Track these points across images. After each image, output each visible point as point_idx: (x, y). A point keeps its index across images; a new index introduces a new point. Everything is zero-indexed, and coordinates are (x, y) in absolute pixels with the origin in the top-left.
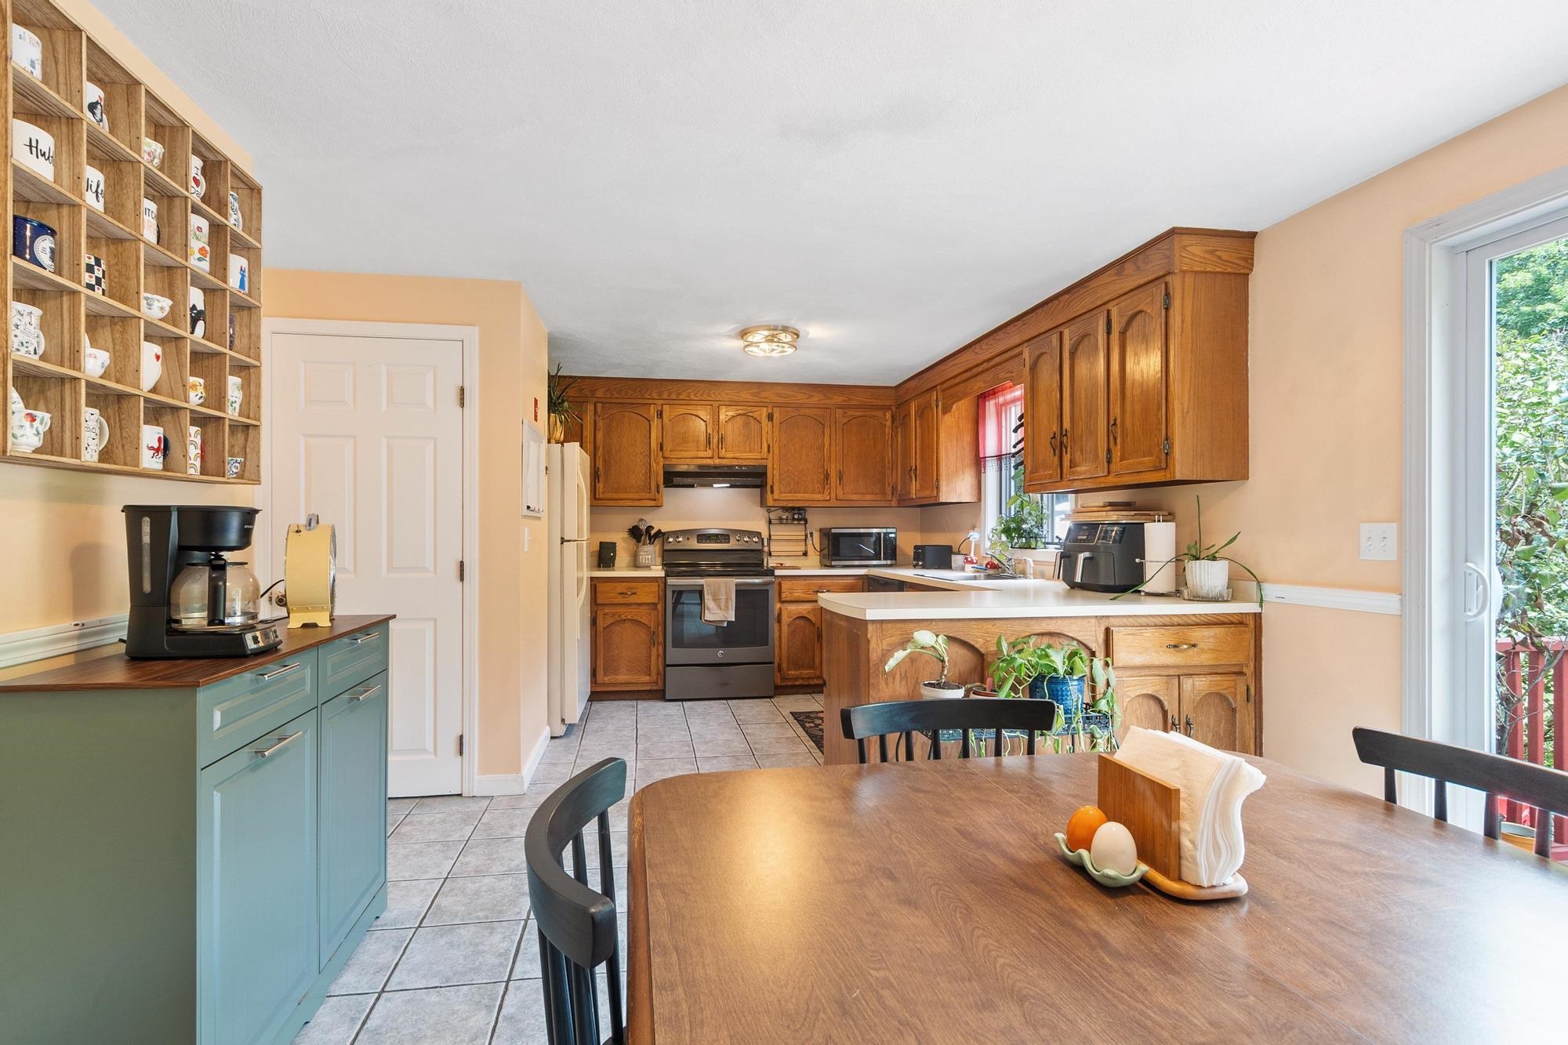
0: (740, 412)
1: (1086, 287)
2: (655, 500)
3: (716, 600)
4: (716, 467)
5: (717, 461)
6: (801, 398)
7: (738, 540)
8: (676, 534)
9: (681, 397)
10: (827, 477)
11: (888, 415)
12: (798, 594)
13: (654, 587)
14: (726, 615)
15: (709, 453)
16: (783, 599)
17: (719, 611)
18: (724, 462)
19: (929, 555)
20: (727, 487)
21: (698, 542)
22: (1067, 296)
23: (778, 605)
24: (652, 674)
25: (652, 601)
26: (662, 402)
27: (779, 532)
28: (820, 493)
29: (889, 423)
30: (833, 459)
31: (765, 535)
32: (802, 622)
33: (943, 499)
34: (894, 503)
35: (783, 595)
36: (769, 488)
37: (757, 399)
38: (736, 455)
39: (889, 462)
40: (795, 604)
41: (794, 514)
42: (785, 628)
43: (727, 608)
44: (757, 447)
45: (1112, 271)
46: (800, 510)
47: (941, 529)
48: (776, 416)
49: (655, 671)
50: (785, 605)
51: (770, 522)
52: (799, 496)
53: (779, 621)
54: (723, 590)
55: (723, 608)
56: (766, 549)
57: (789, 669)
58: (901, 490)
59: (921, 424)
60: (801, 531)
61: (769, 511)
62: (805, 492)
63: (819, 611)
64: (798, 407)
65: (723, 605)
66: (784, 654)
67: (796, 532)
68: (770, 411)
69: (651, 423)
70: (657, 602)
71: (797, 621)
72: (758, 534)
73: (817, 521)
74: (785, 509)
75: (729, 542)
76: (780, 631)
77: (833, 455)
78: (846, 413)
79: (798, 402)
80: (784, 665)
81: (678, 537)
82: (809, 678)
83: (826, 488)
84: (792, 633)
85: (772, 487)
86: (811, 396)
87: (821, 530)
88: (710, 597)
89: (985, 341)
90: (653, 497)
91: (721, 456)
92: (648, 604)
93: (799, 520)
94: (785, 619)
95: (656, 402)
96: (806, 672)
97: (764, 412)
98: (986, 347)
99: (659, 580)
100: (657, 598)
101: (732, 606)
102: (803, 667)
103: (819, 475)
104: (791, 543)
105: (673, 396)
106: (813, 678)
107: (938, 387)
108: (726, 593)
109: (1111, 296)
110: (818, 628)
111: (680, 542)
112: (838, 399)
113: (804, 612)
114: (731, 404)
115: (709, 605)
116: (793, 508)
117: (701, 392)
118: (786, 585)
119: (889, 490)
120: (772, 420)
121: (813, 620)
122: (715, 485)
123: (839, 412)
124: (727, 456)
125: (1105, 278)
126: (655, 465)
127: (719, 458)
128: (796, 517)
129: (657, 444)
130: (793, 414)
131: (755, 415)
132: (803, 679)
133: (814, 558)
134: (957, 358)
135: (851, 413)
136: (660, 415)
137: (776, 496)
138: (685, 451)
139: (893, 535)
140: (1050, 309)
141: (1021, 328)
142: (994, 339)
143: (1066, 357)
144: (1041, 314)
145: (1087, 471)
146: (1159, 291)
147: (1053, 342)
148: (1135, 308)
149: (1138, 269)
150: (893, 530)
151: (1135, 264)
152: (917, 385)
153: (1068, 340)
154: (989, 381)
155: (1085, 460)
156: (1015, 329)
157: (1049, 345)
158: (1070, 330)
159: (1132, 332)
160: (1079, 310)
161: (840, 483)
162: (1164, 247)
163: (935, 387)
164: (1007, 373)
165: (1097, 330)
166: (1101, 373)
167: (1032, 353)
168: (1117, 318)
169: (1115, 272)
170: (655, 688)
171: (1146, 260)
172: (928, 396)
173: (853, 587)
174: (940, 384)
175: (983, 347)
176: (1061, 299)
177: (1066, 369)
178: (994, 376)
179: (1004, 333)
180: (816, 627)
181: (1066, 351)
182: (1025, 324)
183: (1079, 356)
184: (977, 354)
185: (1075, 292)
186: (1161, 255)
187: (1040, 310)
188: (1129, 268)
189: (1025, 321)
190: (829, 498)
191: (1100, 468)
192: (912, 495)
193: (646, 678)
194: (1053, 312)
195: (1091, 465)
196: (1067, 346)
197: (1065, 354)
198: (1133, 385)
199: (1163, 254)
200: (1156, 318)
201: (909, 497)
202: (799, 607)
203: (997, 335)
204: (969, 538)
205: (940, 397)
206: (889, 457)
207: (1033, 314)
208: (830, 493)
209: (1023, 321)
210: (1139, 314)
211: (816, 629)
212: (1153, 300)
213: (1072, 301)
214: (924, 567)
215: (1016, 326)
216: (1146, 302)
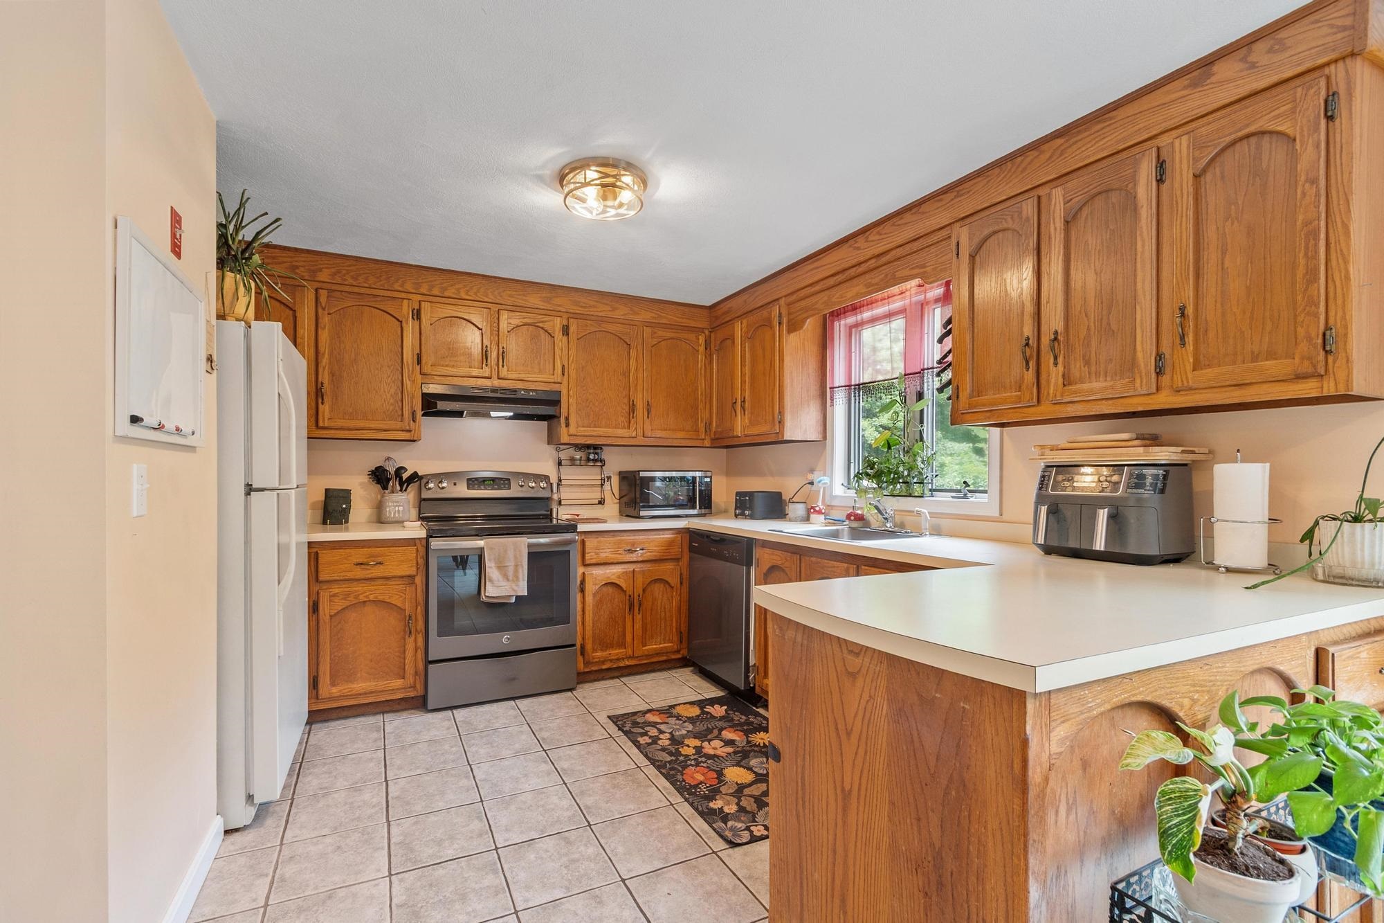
0: (527, 321)
1: (1111, 119)
2: (410, 431)
3: (501, 567)
4: (494, 391)
5: (496, 383)
6: (603, 310)
7: (522, 486)
8: (439, 477)
9: (446, 294)
10: (632, 408)
11: (702, 339)
12: (606, 554)
13: (411, 553)
14: (516, 588)
15: (486, 371)
16: (588, 562)
17: (504, 583)
18: (505, 384)
19: (759, 504)
20: (506, 418)
21: (468, 488)
22: (1059, 141)
23: (581, 570)
24: (407, 675)
25: (408, 573)
26: (419, 297)
27: (569, 474)
28: (624, 427)
29: (702, 349)
30: (640, 388)
31: (554, 480)
32: (610, 589)
33: (787, 437)
34: (707, 443)
35: (588, 557)
36: (563, 420)
37: (548, 306)
38: (522, 376)
39: (702, 394)
40: (602, 567)
41: (590, 453)
42: (590, 599)
43: (516, 578)
44: (549, 367)
45: (1185, 81)
46: (596, 448)
47: (757, 472)
48: (572, 329)
49: (412, 671)
50: (590, 569)
51: (560, 464)
52: (601, 431)
53: (582, 591)
54: (511, 554)
55: (511, 578)
56: (555, 497)
57: (594, 650)
58: (717, 426)
59: (752, 349)
60: (597, 475)
61: (558, 450)
62: (607, 426)
63: (631, 575)
64: (600, 320)
65: (511, 574)
66: (589, 633)
67: (590, 475)
68: (565, 323)
69: (404, 325)
70: (415, 573)
71: (605, 589)
72: (546, 478)
73: (616, 462)
74: (579, 447)
75: (509, 488)
76: (584, 603)
77: (640, 382)
78: (655, 333)
79: (600, 314)
80: (589, 646)
81: (441, 482)
82: (618, 660)
83: (632, 422)
84: (599, 604)
85: (567, 419)
86: (614, 309)
87: (620, 473)
88: (493, 565)
89: (875, 230)
90: (408, 428)
91: (502, 375)
92: (402, 577)
93: (595, 461)
94: (590, 588)
95: (411, 296)
96: (616, 652)
97: (558, 323)
98: (877, 237)
99: (418, 542)
100: (415, 569)
101: (523, 575)
102: (611, 646)
103: (624, 407)
104: (584, 489)
105: (436, 291)
106: (623, 659)
107: (782, 302)
108: (515, 557)
109: (1176, 120)
110: (630, 596)
111: (443, 488)
112: (646, 316)
113: (613, 577)
114: (515, 308)
115: (491, 575)
116: (588, 447)
117: (475, 289)
118: (591, 543)
119: (701, 426)
120: (568, 334)
121: (624, 585)
122: (493, 414)
123: (648, 331)
124: (510, 376)
125: (1160, 97)
126: (409, 383)
127: (499, 379)
128: (591, 457)
129: (413, 355)
130: (593, 329)
131: (546, 326)
132: (611, 661)
133: (612, 507)
134: (821, 259)
135: (660, 333)
136: (417, 315)
137: (572, 429)
138: (453, 366)
139: (708, 480)
140: (1019, 166)
141: (952, 203)
142: (893, 225)
143: (1055, 229)
144: (998, 175)
145: (1105, 388)
146: (1312, 91)
147: (1020, 213)
148: (1240, 130)
149: (1253, 66)
150: (709, 474)
151: (1244, 60)
152: (745, 301)
153: (1058, 204)
154: (877, 284)
155: (1097, 374)
156: (940, 204)
157: (1012, 218)
158: (1064, 189)
159: (1222, 173)
160: (1089, 157)
161: (648, 417)
162: (1335, 15)
163: (778, 299)
164: (913, 268)
165: (1134, 179)
166: (1143, 241)
167: (974, 234)
168: (1188, 154)
169: (1186, 83)
170: (412, 694)
171: (1277, 47)
172: (765, 313)
173: (670, 543)
174: (785, 296)
175: (871, 238)
176: (1045, 147)
177: (1057, 246)
178: (886, 276)
179: (915, 213)
180: (628, 594)
181: (1057, 220)
182: (962, 195)
183: (1082, 225)
184: (858, 248)
185: (1079, 132)
186: (1326, 30)
187: (997, 171)
188: (1223, 70)
189: (961, 190)
190: (634, 434)
191: (1142, 382)
192: (735, 434)
193: (398, 683)
194: (1025, 169)
195: (1112, 380)
196: (1058, 211)
197: (1054, 223)
198: (1224, 253)
199: (1332, 26)
200: (1302, 136)
201: (731, 435)
202: (608, 571)
203: (902, 218)
204: (812, 483)
205: (784, 312)
206: (701, 388)
207: (980, 179)
208: (636, 429)
209: (958, 192)
210: (1245, 142)
211: (627, 597)
212: (1295, 107)
213: (1070, 146)
214: (752, 517)
215: (941, 200)
216: (1273, 114)
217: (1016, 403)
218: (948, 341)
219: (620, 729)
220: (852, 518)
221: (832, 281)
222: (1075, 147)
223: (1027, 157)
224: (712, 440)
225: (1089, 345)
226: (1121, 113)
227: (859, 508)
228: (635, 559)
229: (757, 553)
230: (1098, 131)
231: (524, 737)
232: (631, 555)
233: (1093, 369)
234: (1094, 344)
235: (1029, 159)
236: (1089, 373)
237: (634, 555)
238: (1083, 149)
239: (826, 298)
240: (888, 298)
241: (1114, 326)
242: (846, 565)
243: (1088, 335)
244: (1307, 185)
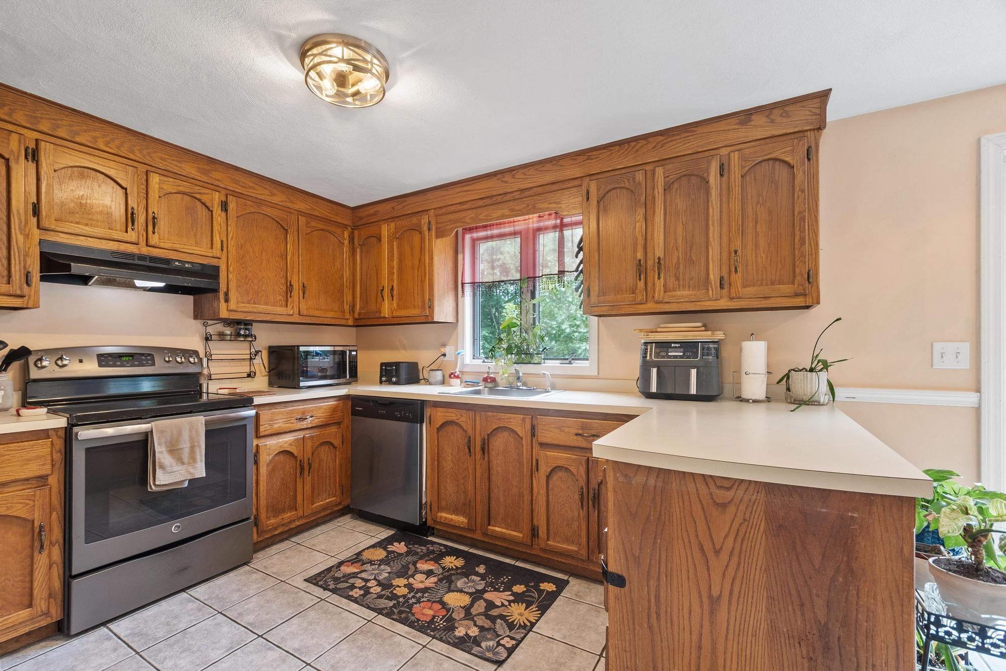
0: (182, 189)
1: (694, 131)
2: (22, 296)
3: (174, 451)
4: (142, 257)
5: (145, 250)
6: (262, 193)
7: (169, 362)
8: (58, 354)
9: (78, 139)
10: (289, 288)
11: (346, 234)
12: (279, 425)
13: (43, 448)
14: (192, 471)
15: (132, 236)
16: (262, 434)
17: (179, 468)
18: (155, 252)
20: (153, 290)
21: (100, 365)
22: (661, 138)
23: (255, 442)
24: (36, 601)
25: (38, 473)
26: (36, 135)
27: (219, 349)
28: (281, 306)
29: (346, 242)
30: (296, 270)
31: (202, 355)
32: (282, 457)
33: (435, 320)
34: (350, 322)
35: (262, 429)
36: (222, 296)
37: (205, 179)
38: (177, 246)
39: (347, 281)
40: (275, 437)
41: (240, 329)
42: (263, 470)
43: (193, 459)
44: (206, 240)
45: (734, 120)
46: (247, 324)
47: (390, 347)
48: (232, 206)
49: (45, 595)
50: (262, 440)
51: (207, 339)
52: (261, 307)
53: (256, 462)
54: (186, 436)
55: (186, 460)
56: (205, 372)
57: (268, 518)
58: (361, 308)
59: (400, 247)
60: (246, 349)
61: (206, 325)
62: (266, 304)
63: (302, 442)
64: (259, 202)
65: (186, 456)
66: (263, 502)
67: (240, 349)
68: (224, 199)
69: (12, 164)
70: (49, 472)
71: (277, 458)
72: (196, 353)
73: (266, 337)
74: (228, 322)
75: (153, 364)
76: (257, 475)
77: (296, 265)
78: (309, 223)
79: (259, 197)
80: (263, 516)
81: (61, 358)
82: (290, 522)
83: (289, 302)
84: (271, 473)
85: (226, 294)
86: (273, 194)
87: (270, 347)
88: (164, 449)
89: (522, 171)
90: (18, 292)
91: (152, 242)
92: (27, 480)
93: (246, 336)
94: (264, 459)
95: (23, 131)
96: (288, 515)
97: (215, 199)
98: (523, 176)
99: (51, 433)
100: (49, 466)
101: (201, 456)
102: (283, 511)
103: (282, 287)
104: (233, 363)
105: (61, 133)
106: (294, 521)
107: (432, 213)
108: (191, 438)
109: (729, 142)
110: (301, 461)
111: (64, 366)
112: (302, 206)
113: (286, 445)
114: (166, 173)
115: (163, 461)
116: (238, 322)
117: (117, 142)
118: (265, 415)
119: (347, 307)
120: (226, 211)
121: (295, 453)
122: (138, 283)
123: (302, 220)
124: (162, 245)
125: (722, 126)
126: (21, 238)
127: (147, 245)
128: (242, 332)
129: (26, 202)
130: (253, 210)
131: (204, 198)
132: (283, 525)
134: (470, 185)
135: (313, 224)
136: (33, 155)
137: (233, 305)
138: (87, 225)
139: (354, 353)
140: (633, 147)
141: (584, 163)
142: (537, 170)
143: (658, 192)
144: (619, 151)
145: (691, 295)
146: (801, 143)
147: (634, 178)
148: (766, 155)
149: (773, 121)
150: (355, 348)
151: (768, 116)
152: (393, 208)
153: (660, 178)
154: (519, 210)
155: (684, 287)
156: (574, 162)
157: (628, 181)
158: (664, 169)
159: (755, 177)
160: (680, 152)
161: (303, 298)
162: (811, 106)
163: (427, 210)
164: (550, 203)
165: (707, 171)
166: (713, 209)
167: (601, 187)
168: (739, 163)
169: (737, 121)
170: (43, 623)
171: (784, 114)
172: (414, 220)
173: (334, 409)
174: (435, 209)
175: (517, 176)
176: (651, 139)
177: (660, 203)
178: (528, 205)
179: (555, 165)
180: (299, 459)
181: (660, 187)
182: (592, 159)
183: (674, 193)
184: (506, 182)
185: (674, 135)
186: (807, 112)
187: (617, 148)
188: (758, 120)
189: (592, 156)
190: (291, 313)
191: (713, 292)
192: (382, 315)
193: (24, 614)
194: (637, 151)
195: (693, 290)
196: (660, 182)
197: (658, 189)
198: (756, 222)
199: (810, 111)
200: (797, 166)
201: (377, 315)
202: (281, 440)
203: (544, 166)
204: (444, 355)
205: (433, 222)
206: (346, 275)
207: (605, 151)
208: (293, 307)
209: (589, 156)
210: (767, 162)
211: (298, 462)
212: (793, 149)
213: (668, 142)
214: (397, 383)
215: (575, 159)
216: (783, 150)
217: (632, 302)
218: (581, 255)
219: (325, 589)
220: (489, 380)
221: (480, 203)
222: (671, 143)
223: (640, 143)
224: (355, 320)
225: (678, 268)
226: (700, 130)
227: (492, 373)
228: (305, 427)
229: (428, 412)
230: (685, 137)
231: (225, 629)
232: (302, 423)
233: (681, 283)
234: (681, 267)
235: (640, 145)
236: (679, 285)
237: (305, 422)
238: (676, 146)
239: (473, 215)
240: (514, 222)
241: (694, 258)
242: (522, 416)
243: (678, 263)
244: (800, 193)
